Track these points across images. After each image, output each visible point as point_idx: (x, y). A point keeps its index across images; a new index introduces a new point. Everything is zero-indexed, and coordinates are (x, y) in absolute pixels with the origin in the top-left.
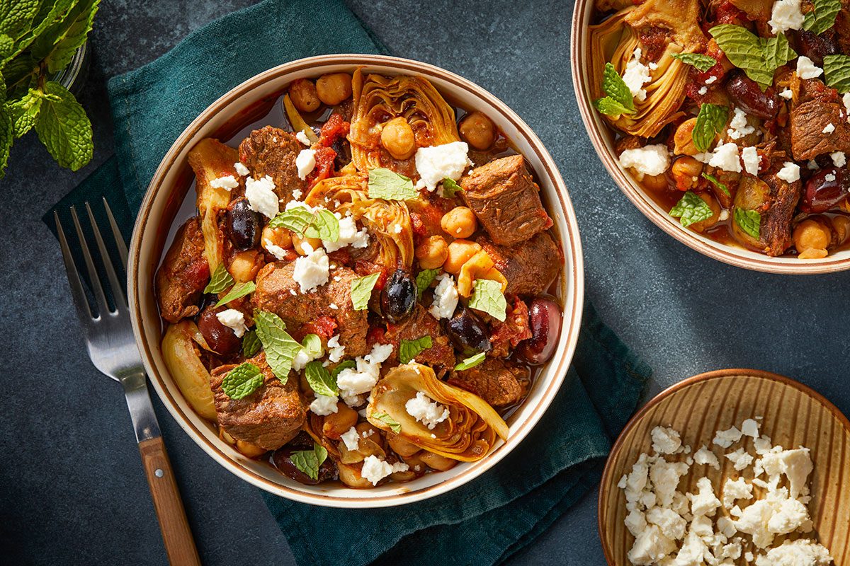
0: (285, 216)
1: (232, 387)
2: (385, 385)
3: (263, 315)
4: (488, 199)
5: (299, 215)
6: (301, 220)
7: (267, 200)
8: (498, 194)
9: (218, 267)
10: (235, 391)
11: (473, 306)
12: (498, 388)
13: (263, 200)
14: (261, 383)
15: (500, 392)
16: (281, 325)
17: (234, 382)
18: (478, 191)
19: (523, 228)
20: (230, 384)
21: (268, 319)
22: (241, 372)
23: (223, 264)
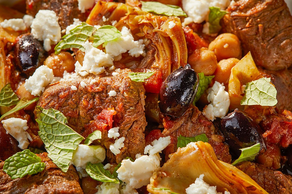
0: (67, 38)
1: (12, 168)
2: (164, 172)
3: (46, 112)
4: (250, 16)
5: (81, 31)
6: (83, 36)
7: (50, 22)
8: (259, 12)
9: (5, 86)
10: (16, 172)
11: (245, 103)
12: (275, 182)
13: (47, 23)
14: (42, 169)
15: (277, 186)
16: (62, 119)
17: (15, 164)
18: (241, 11)
19: (284, 44)
20: (11, 166)
21: (50, 116)
22: (23, 157)
23: (9, 85)
